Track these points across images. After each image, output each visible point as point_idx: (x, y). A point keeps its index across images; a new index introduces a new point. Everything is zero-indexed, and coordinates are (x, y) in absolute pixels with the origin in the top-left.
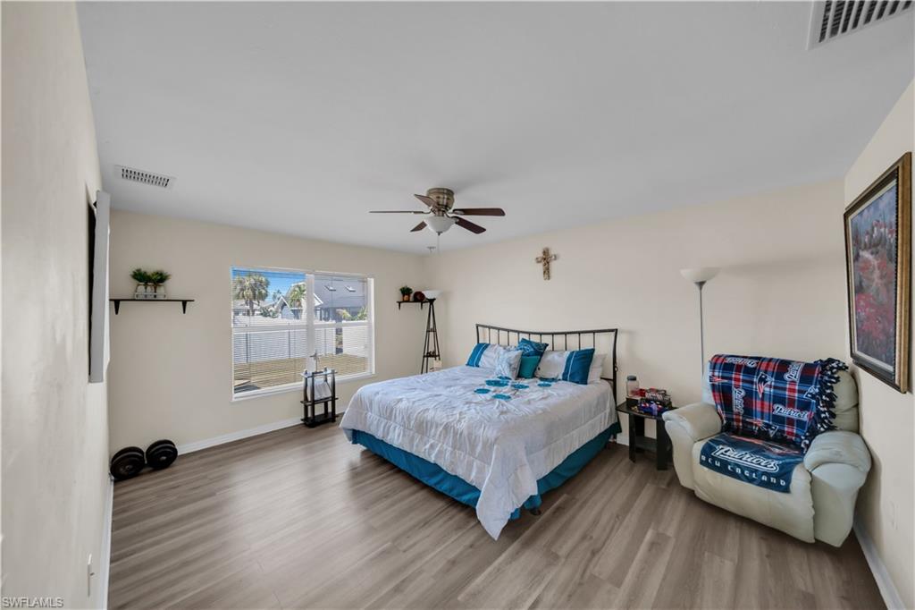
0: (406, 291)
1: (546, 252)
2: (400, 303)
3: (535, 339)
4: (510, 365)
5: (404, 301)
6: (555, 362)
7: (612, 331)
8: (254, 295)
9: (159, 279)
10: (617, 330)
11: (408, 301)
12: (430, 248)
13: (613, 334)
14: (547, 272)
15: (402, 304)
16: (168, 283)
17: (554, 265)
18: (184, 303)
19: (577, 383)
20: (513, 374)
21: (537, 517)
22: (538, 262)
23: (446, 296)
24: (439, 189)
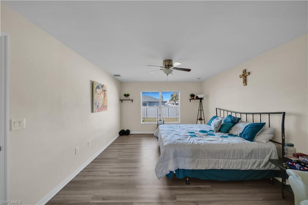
0: (192, 96)
1: (245, 71)
2: (190, 100)
3: (234, 115)
4: (215, 125)
5: (192, 99)
6: (240, 127)
7: (281, 113)
8: (176, 99)
9: (128, 95)
10: (284, 113)
11: (193, 99)
12: (199, 79)
13: (282, 115)
14: (245, 82)
15: (191, 100)
16: (129, 96)
17: (249, 78)
18: (132, 100)
19: (246, 139)
20: (215, 130)
21: (186, 185)
22: (241, 77)
23: (207, 96)
24: (166, 60)
